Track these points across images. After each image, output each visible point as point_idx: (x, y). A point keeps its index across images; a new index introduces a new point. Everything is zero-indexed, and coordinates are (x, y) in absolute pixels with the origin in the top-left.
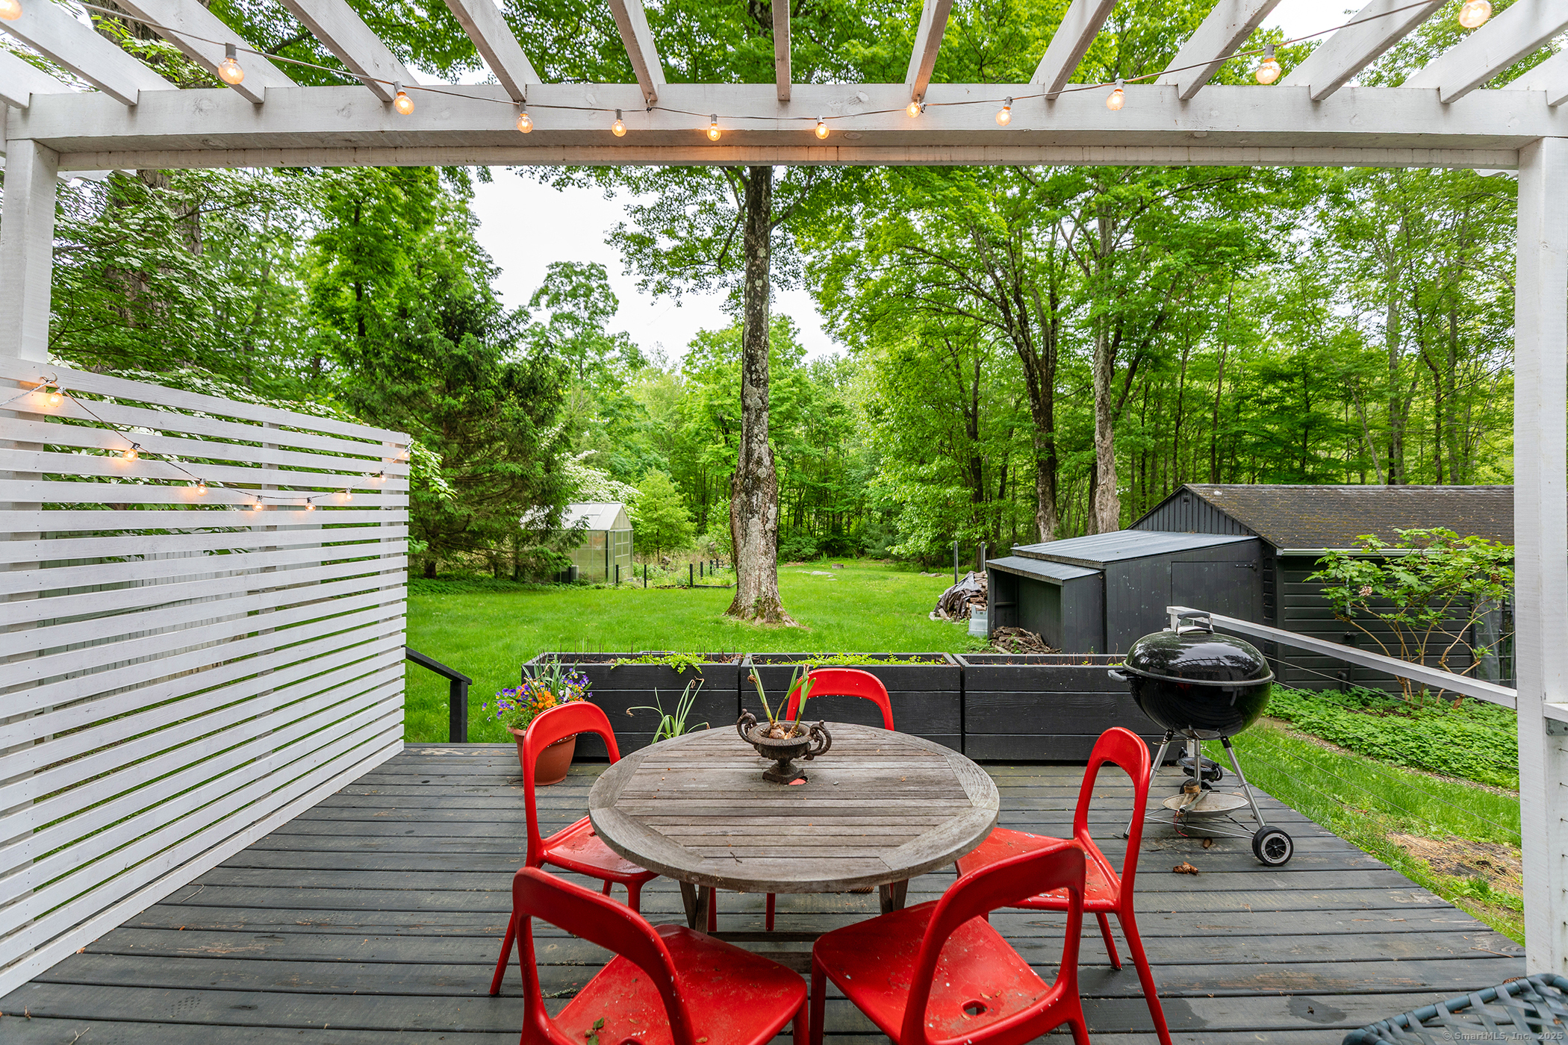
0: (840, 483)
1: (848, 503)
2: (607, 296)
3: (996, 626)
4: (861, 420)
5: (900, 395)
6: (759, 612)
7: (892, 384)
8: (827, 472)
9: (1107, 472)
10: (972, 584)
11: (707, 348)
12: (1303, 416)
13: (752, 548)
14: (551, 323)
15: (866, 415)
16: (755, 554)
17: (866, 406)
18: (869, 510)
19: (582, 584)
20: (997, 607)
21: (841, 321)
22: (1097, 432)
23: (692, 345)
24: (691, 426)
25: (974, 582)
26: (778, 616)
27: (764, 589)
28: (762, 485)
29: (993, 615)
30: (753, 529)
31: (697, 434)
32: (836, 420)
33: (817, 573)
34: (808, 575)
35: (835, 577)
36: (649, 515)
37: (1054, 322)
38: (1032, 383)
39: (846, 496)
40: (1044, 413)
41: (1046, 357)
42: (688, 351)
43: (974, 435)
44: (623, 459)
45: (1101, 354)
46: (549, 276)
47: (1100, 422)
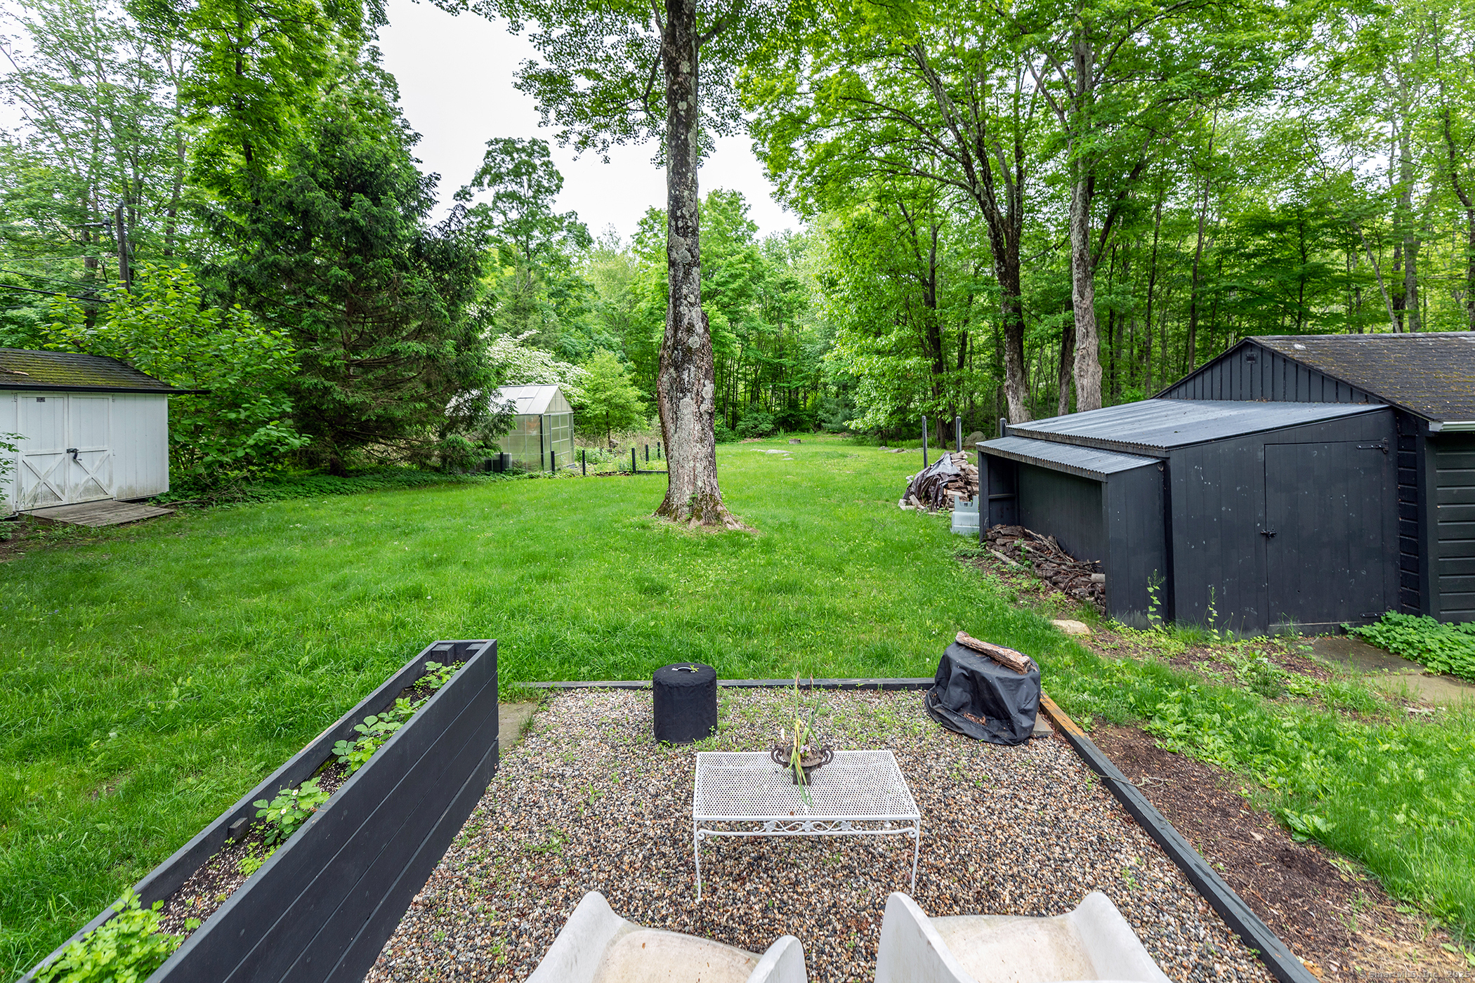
0: (796, 359)
1: (803, 378)
2: (553, 174)
3: (991, 525)
4: (815, 294)
5: (855, 263)
6: (695, 513)
7: (846, 253)
8: (782, 348)
9: (1087, 335)
10: (949, 467)
11: (657, 227)
12: (1297, 269)
13: (684, 434)
14: (494, 203)
15: (819, 286)
16: (688, 442)
17: (820, 278)
18: (825, 385)
19: (515, 473)
20: (991, 500)
21: (791, 187)
22: (1075, 291)
23: (643, 223)
24: (643, 305)
25: (950, 463)
26: (718, 517)
27: (700, 484)
28: (694, 357)
29: (986, 510)
30: (685, 412)
31: (651, 313)
32: (790, 295)
33: (772, 451)
34: (763, 454)
35: (791, 455)
36: (597, 396)
37: (1020, 177)
38: (997, 243)
39: (802, 371)
40: (1010, 275)
41: (1011, 216)
42: (638, 229)
43: (932, 303)
44: (574, 340)
45: (1079, 205)
46: (489, 153)
47: (1078, 280)
